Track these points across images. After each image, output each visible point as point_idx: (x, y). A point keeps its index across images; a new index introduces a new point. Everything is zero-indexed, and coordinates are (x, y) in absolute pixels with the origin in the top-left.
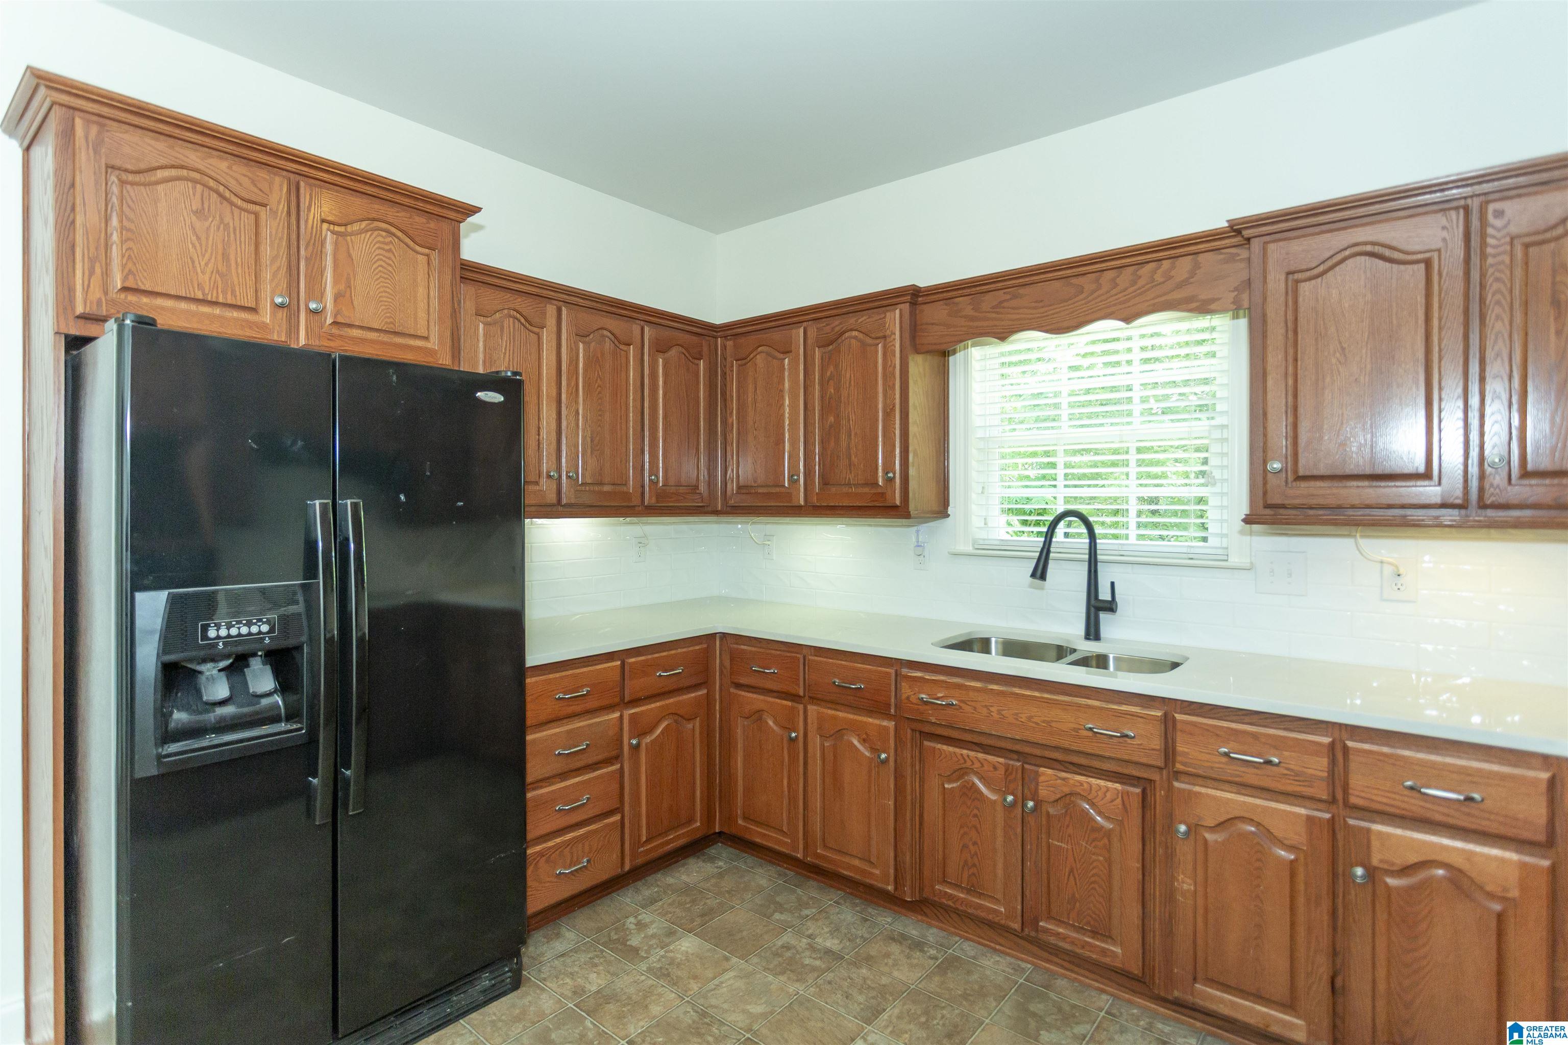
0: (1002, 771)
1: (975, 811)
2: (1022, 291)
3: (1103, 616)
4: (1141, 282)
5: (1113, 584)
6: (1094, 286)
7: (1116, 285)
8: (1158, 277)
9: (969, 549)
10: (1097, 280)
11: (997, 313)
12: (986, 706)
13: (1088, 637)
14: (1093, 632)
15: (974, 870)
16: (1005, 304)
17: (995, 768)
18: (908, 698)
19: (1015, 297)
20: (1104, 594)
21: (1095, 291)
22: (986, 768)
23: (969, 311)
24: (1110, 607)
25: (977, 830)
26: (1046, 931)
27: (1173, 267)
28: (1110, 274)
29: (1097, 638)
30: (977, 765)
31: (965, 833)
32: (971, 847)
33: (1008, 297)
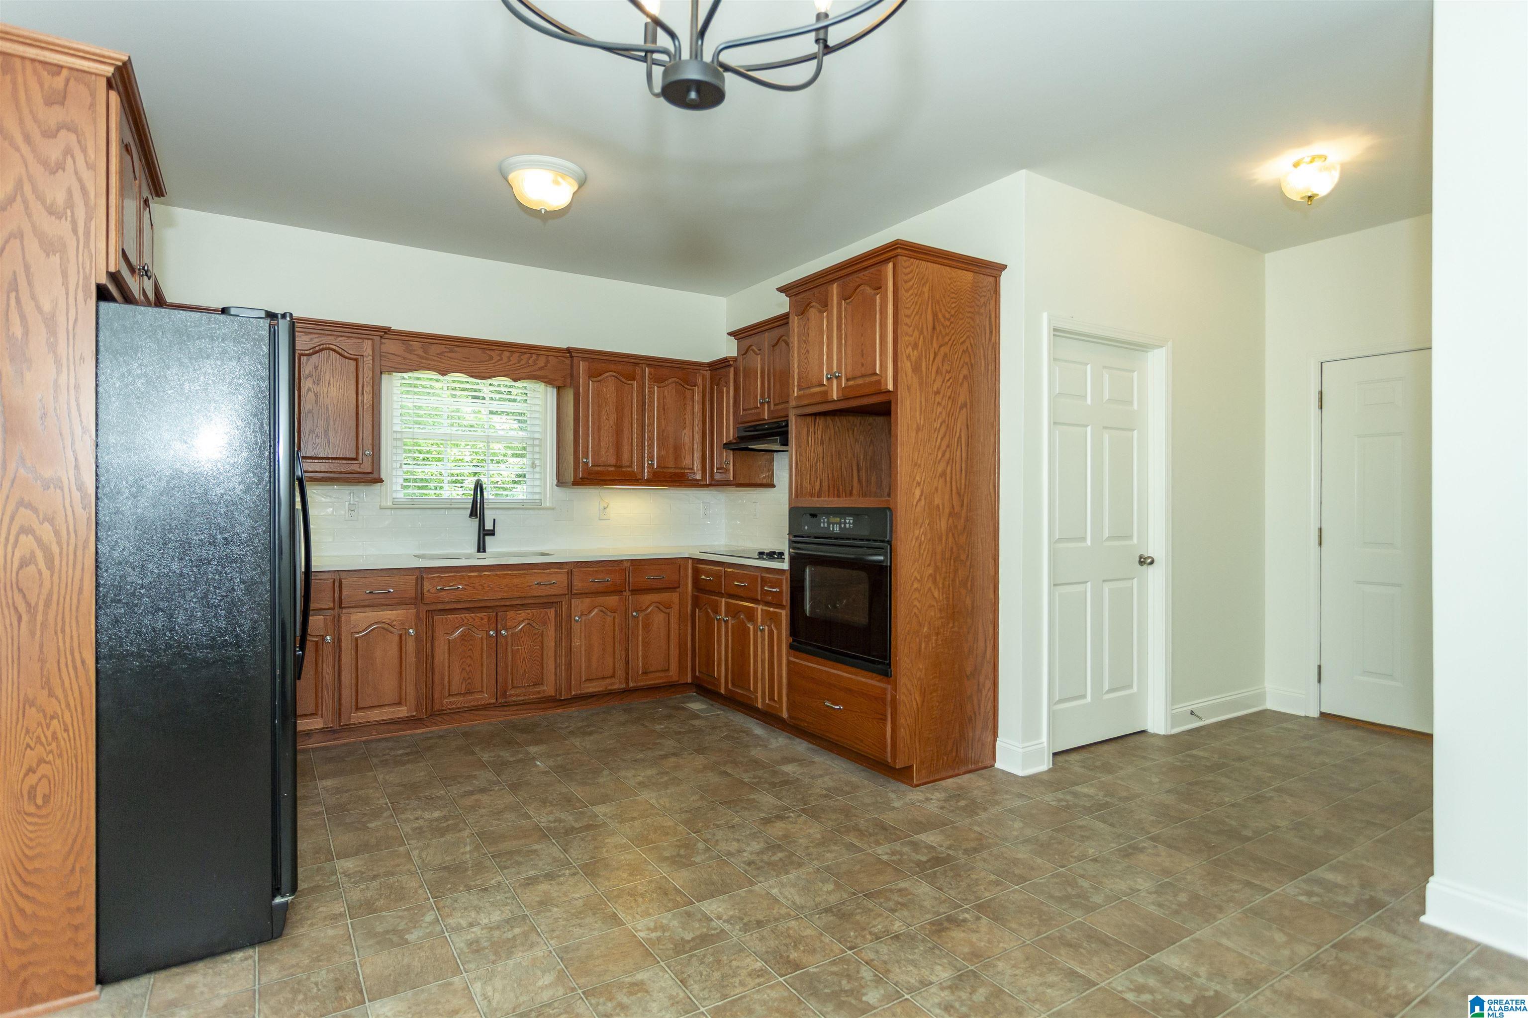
0: (486, 620)
1: (470, 647)
2: (456, 349)
3: (487, 538)
4: (523, 362)
5: (494, 520)
6: (499, 358)
7: (510, 361)
8: (531, 362)
9: (390, 504)
10: (500, 355)
11: (440, 358)
12: (481, 585)
13: (479, 551)
14: (481, 548)
15: (469, 681)
16: (446, 354)
17: (482, 619)
18: (429, 591)
19: (452, 351)
20: (489, 526)
21: (498, 361)
22: (476, 620)
23: (420, 352)
24: (492, 533)
25: (472, 658)
26: (511, 696)
27: (537, 359)
28: (507, 354)
29: (484, 551)
30: (471, 620)
31: (464, 662)
32: (467, 668)
33: (447, 350)
